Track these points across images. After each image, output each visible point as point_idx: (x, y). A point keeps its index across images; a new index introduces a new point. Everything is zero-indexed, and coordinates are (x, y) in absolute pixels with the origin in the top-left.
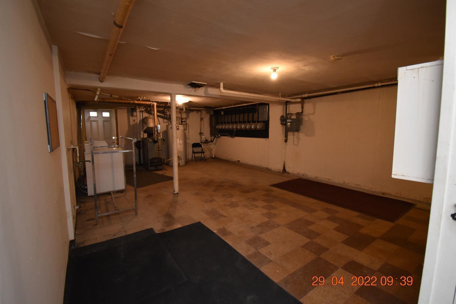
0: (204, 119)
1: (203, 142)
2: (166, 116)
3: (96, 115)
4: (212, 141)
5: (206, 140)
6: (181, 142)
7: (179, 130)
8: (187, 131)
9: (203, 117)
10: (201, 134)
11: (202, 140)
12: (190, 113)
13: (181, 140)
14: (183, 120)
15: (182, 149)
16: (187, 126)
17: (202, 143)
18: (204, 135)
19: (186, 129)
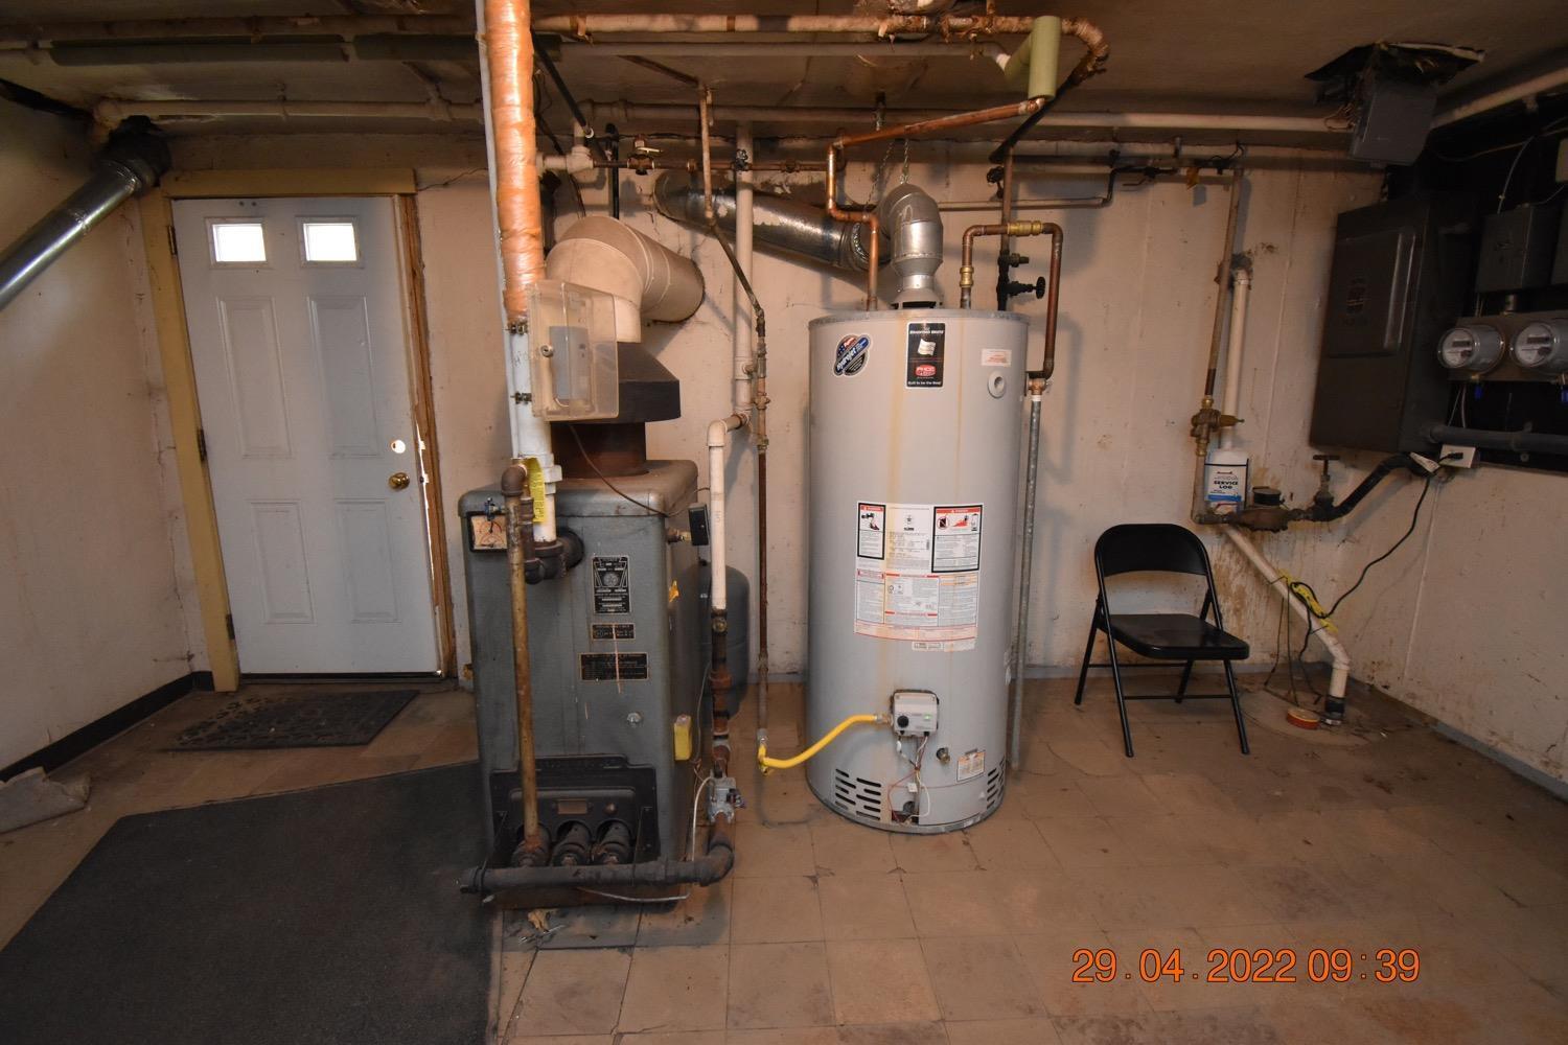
0: (1257, 265)
1: (1223, 510)
2: (836, 236)
3: (259, 255)
4: (1324, 510)
5: (1266, 499)
6: (962, 543)
7: (937, 379)
8: (1049, 401)
9: (1249, 243)
10: (1209, 426)
11: (1212, 488)
12: (1106, 202)
13: (953, 518)
14: (1020, 276)
15: (971, 632)
16: (1062, 339)
17: (1208, 519)
18: (1238, 443)
19: (1046, 374)
